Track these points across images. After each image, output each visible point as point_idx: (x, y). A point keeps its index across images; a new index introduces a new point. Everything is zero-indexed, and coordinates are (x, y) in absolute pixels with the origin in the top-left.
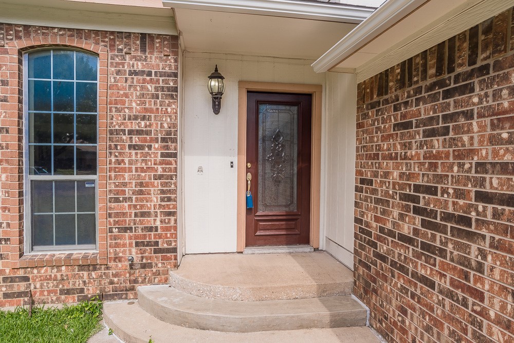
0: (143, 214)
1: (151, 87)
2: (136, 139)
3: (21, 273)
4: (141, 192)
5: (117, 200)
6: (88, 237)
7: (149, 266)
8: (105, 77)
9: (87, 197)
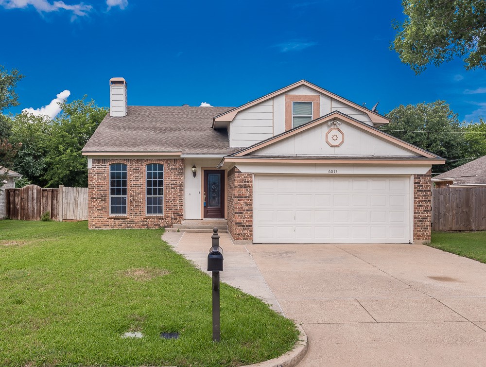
0: (175, 206)
1: (177, 172)
2: (173, 186)
3: (145, 220)
4: (174, 200)
5: (168, 202)
6: (161, 212)
7: (176, 219)
8: (165, 170)
9: (160, 201)
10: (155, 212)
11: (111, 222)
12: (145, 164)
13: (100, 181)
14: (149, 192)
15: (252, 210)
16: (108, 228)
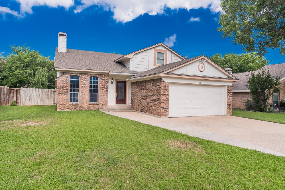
0: (104, 98)
1: (105, 81)
2: (103, 88)
3: (89, 105)
4: (104, 95)
5: (100, 96)
6: (96, 101)
7: (105, 105)
8: (99, 80)
9: (96, 96)
10: (93, 101)
11: (70, 107)
12: (89, 76)
13: (64, 84)
14: (91, 91)
15: (168, 101)
16: (68, 110)
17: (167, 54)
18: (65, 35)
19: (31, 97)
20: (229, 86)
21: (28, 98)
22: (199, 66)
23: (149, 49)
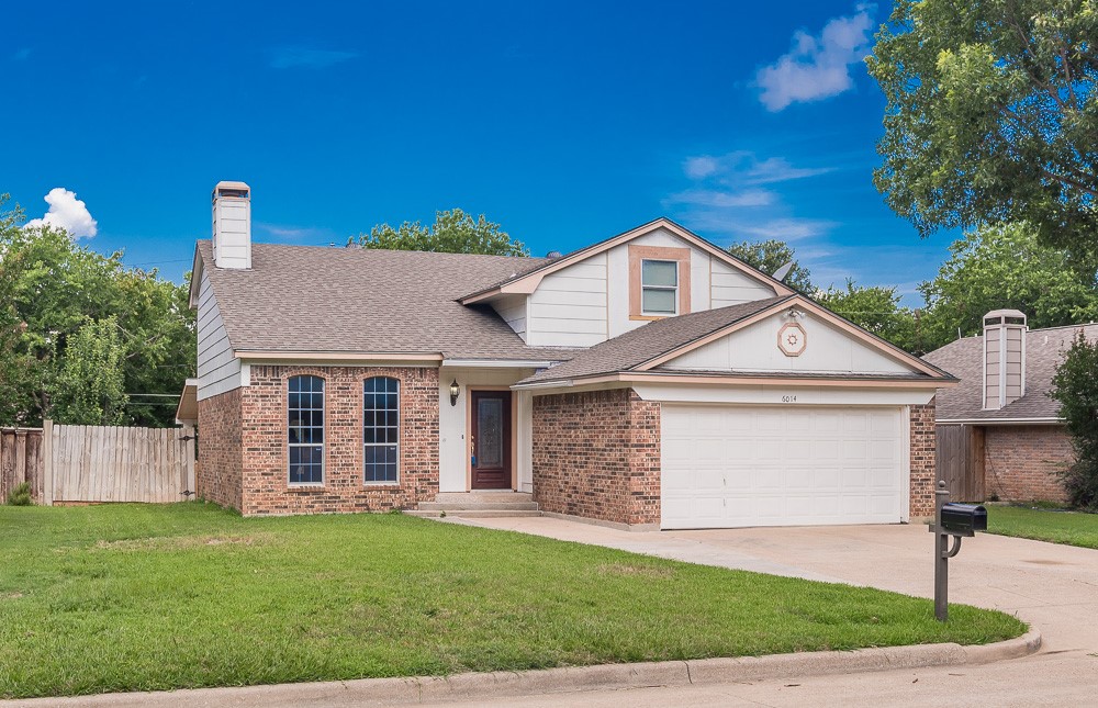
0: (422, 464)
1: (425, 396)
2: (418, 423)
3: (363, 494)
4: (421, 452)
5: (409, 456)
6: (392, 477)
7: (425, 491)
8: (403, 392)
9: (392, 455)
10: (381, 478)
11: (291, 500)
12: (361, 377)
13: (267, 413)
14: (369, 436)
15: (659, 469)
16: (285, 513)
17: (688, 266)
18: (243, 193)
19: (85, 463)
20: (916, 409)
21: (75, 469)
22: (780, 336)
23: (607, 251)
